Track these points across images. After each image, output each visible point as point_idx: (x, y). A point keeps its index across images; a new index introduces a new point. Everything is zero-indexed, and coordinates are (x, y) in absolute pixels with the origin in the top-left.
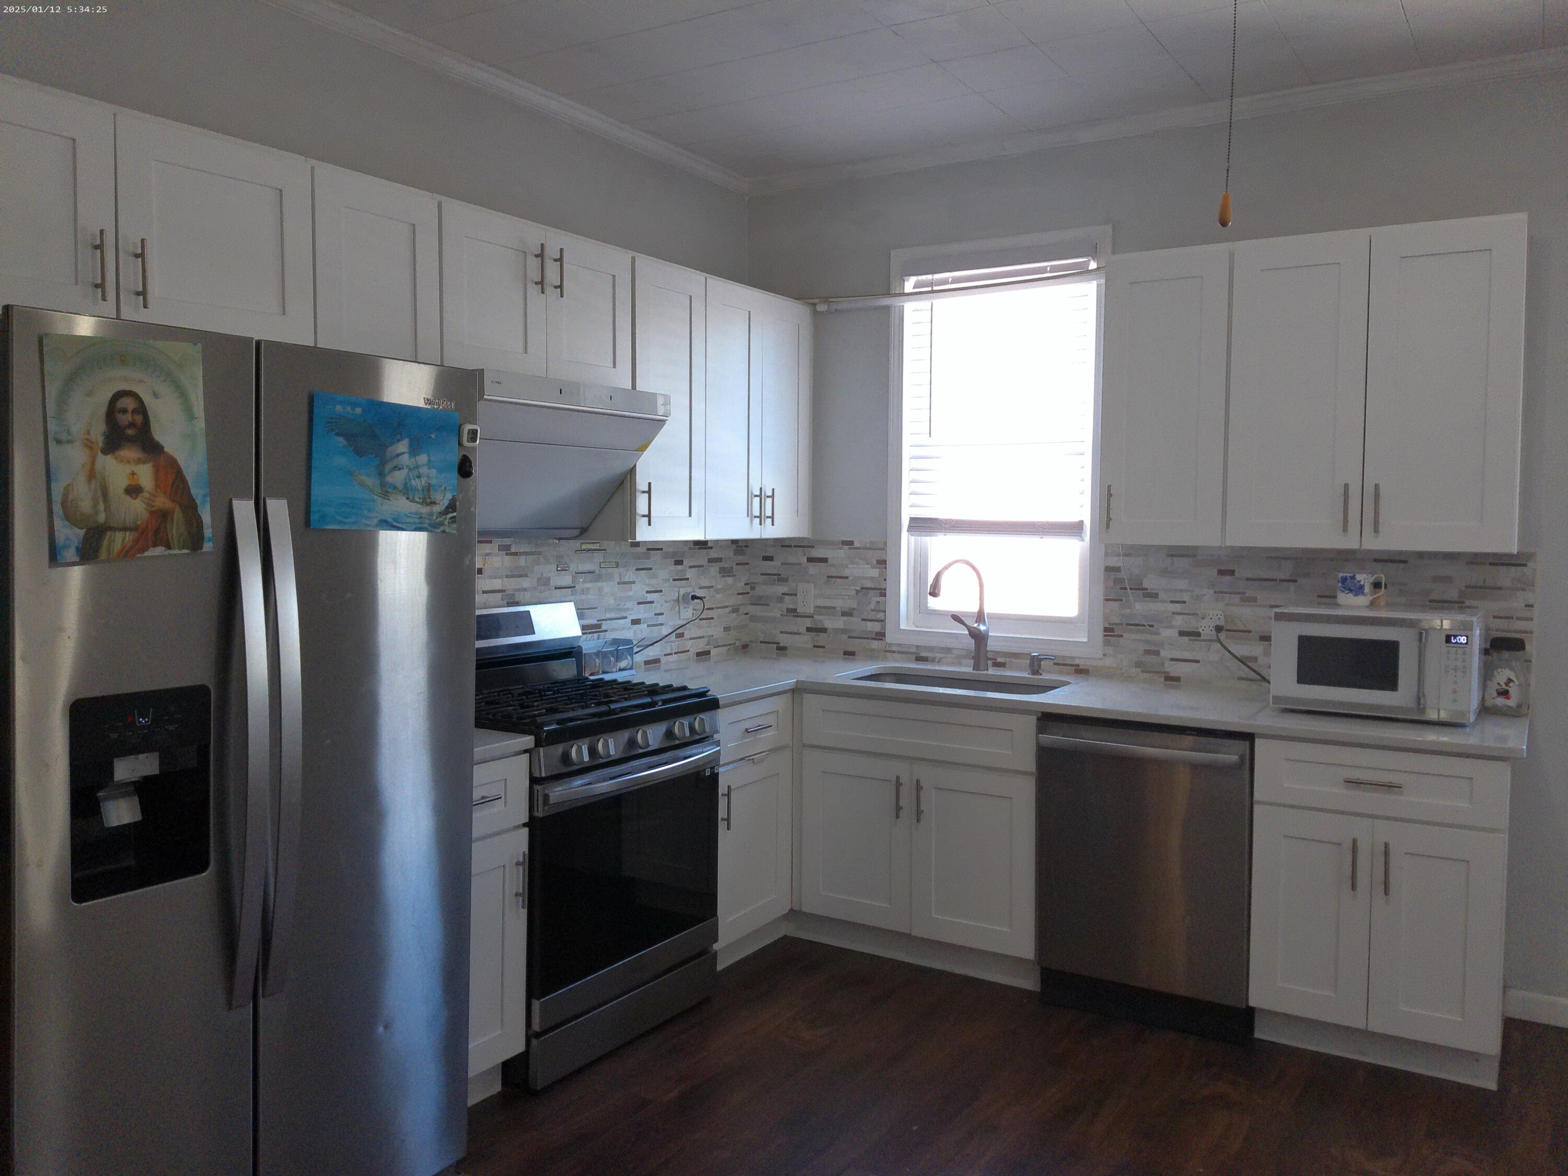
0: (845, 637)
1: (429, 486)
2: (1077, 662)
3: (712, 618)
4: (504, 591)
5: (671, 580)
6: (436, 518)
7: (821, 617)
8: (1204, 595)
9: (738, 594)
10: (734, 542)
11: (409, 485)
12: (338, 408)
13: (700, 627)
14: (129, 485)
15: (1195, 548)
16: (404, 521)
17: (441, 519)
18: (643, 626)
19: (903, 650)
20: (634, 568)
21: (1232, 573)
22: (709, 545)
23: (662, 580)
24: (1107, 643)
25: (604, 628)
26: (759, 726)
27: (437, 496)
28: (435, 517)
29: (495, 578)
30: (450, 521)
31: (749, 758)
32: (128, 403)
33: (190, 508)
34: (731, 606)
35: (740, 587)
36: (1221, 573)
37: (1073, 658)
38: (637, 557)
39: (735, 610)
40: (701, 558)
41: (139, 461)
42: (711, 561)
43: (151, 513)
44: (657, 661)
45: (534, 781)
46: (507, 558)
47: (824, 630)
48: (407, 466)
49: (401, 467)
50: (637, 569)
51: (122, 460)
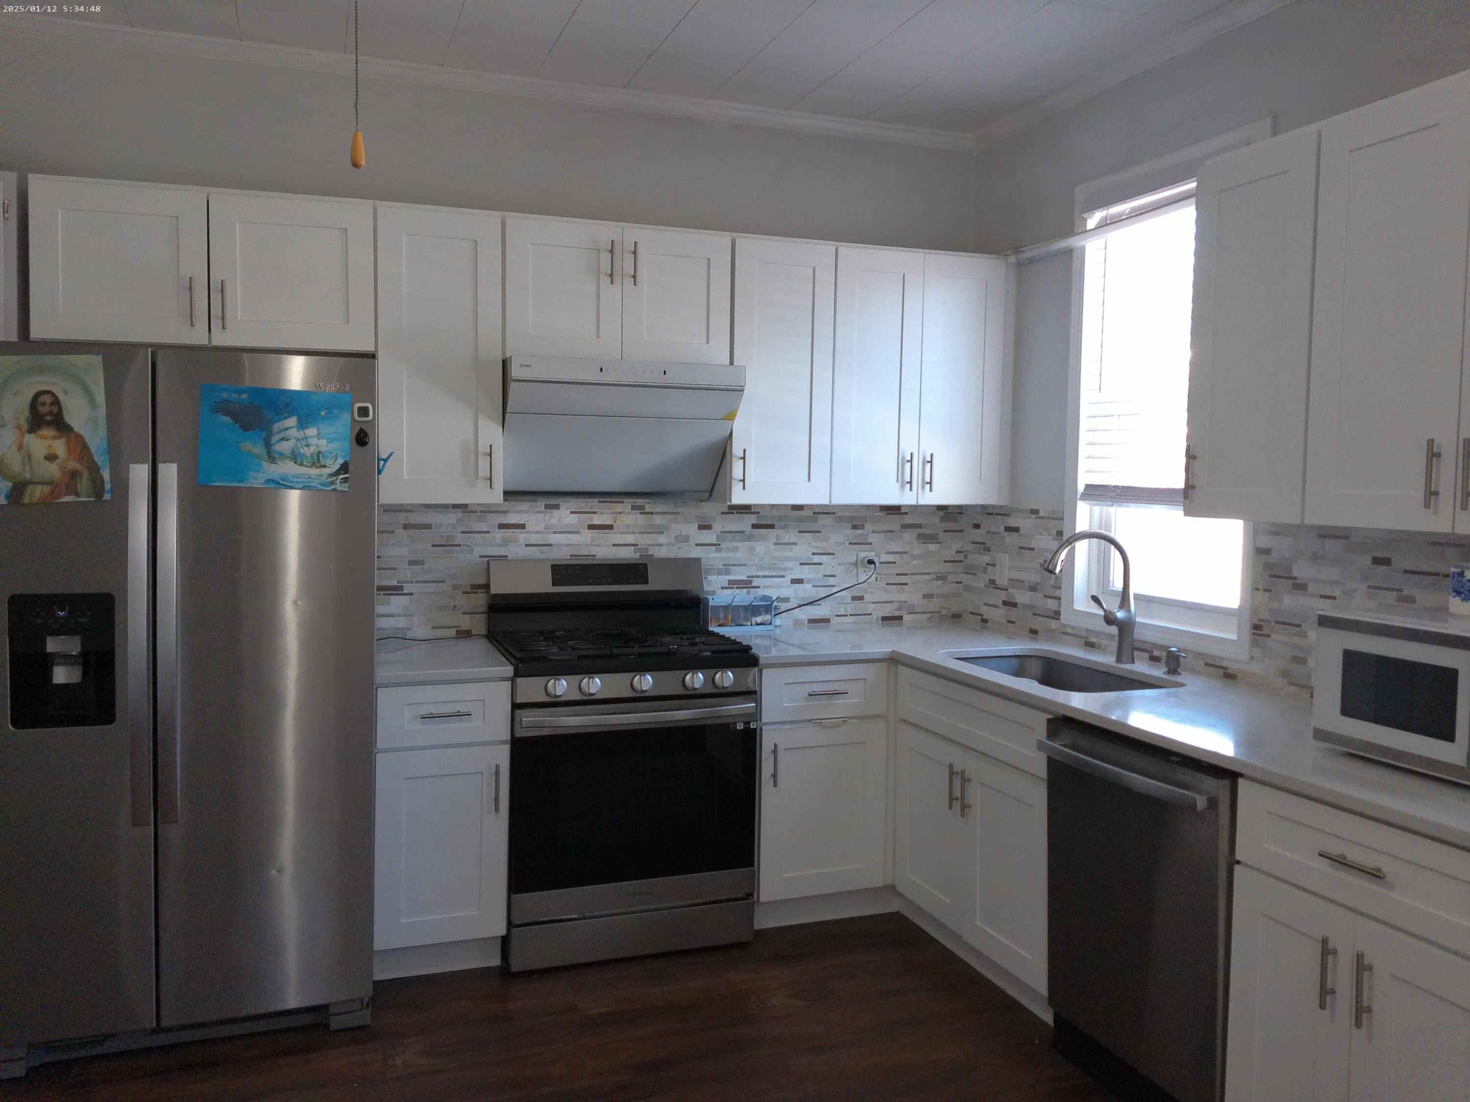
0: (1030, 613)
1: (319, 453)
2: (1225, 664)
3: (907, 584)
4: (637, 545)
5: (847, 543)
6: (327, 479)
7: (1014, 591)
8: (1356, 591)
9: (946, 562)
10: (940, 508)
11: (296, 452)
12: (225, 395)
13: (885, 591)
14: (48, 454)
15: (1349, 529)
16: (291, 480)
17: (332, 479)
18: (807, 586)
19: (1077, 633)
20: (797, 531)
21: (1386, 562)
22: (903, 510)
23: (835, 543)
24: (1255, 644)
25: (754, 584)
26: (836, 690)
27: (329, 462)
28: (325, 478)
29: (628, 533)
30: (342, 481)
31: (815, 721)
32: (48, 399)
33: (94, 469)
34: (933, 574)
35: (950, 552)
36: (1377, 561)
37: (1221, 658)
38: (801, 520)
39: (941, 577)
40: (893, 523)
41: (55, 438)
42: (905, 526)
43: (64, 472)
44: (826, 621)
45: (516, 707)
46: (640, 516)
47: (1014, 605)
48: (295, 438)
49: (289, 438)
50: (800, 532)
51: (43, 437)
